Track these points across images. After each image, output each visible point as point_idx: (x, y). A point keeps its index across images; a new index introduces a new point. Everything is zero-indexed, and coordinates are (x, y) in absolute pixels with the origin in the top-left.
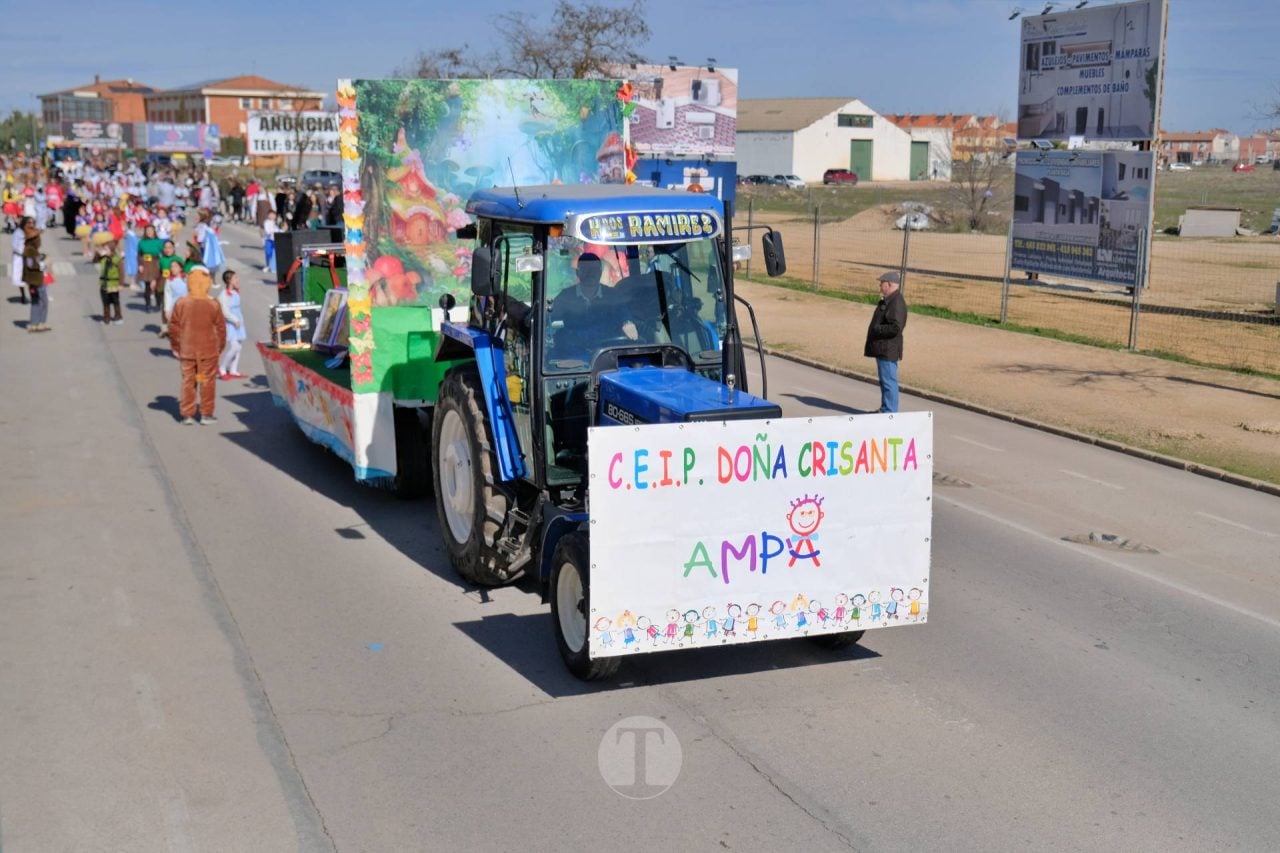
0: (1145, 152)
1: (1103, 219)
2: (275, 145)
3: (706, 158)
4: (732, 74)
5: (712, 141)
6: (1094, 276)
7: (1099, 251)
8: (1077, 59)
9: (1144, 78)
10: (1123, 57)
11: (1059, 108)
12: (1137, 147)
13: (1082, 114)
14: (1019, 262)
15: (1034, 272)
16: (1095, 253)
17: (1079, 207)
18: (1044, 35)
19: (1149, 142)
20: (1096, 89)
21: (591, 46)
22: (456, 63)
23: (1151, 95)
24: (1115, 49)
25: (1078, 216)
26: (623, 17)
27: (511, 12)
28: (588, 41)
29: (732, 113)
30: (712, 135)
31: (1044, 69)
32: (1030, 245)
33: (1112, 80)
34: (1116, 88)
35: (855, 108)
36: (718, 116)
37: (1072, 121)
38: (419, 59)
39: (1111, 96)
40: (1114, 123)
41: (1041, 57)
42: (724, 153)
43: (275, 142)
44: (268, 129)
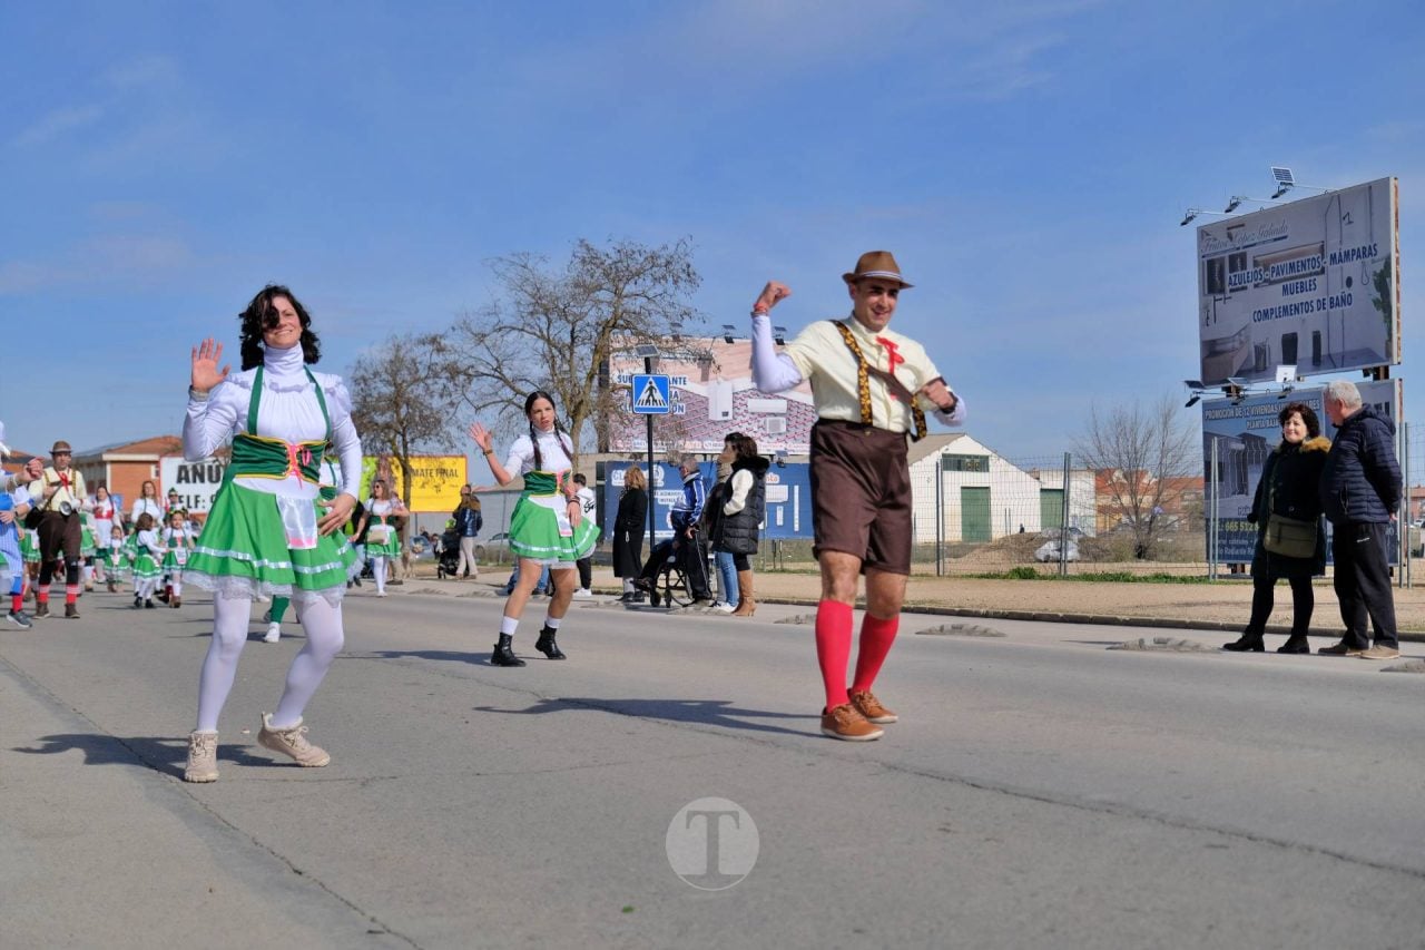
0: (1382, 381)
2: (197, 502)
3: (776, 459)
5: (786, 437)
8: (1278, 271)
9: (1372, 286)
10: (1341, 261)
11: (1256, 339)
12: (1371, 378)
13: (1290, 342)
14: (1217, 551)
15: (1239, 562)
18: (1230, 246)
19: (1386, 369)
20: (1307, 306)
21: (621, 298)
22: (440, 350)
23: (1384, 305)
24: (1329, 252)
26: (662, 261)
27: (513, 255)
28: (617, 293)
30: (783, 429)
31: (1232, 291)
33: (1328, 291)
34: (1334, 303)
35: (964, 446)
36: (791, 403)
37: (1276, 350)
38: (390, 345)
39: (1328, 313)
40: (1336, 349)
41: (1228, 275)
42: (801, 450)
43: (197, 497)
44: (188, 481)
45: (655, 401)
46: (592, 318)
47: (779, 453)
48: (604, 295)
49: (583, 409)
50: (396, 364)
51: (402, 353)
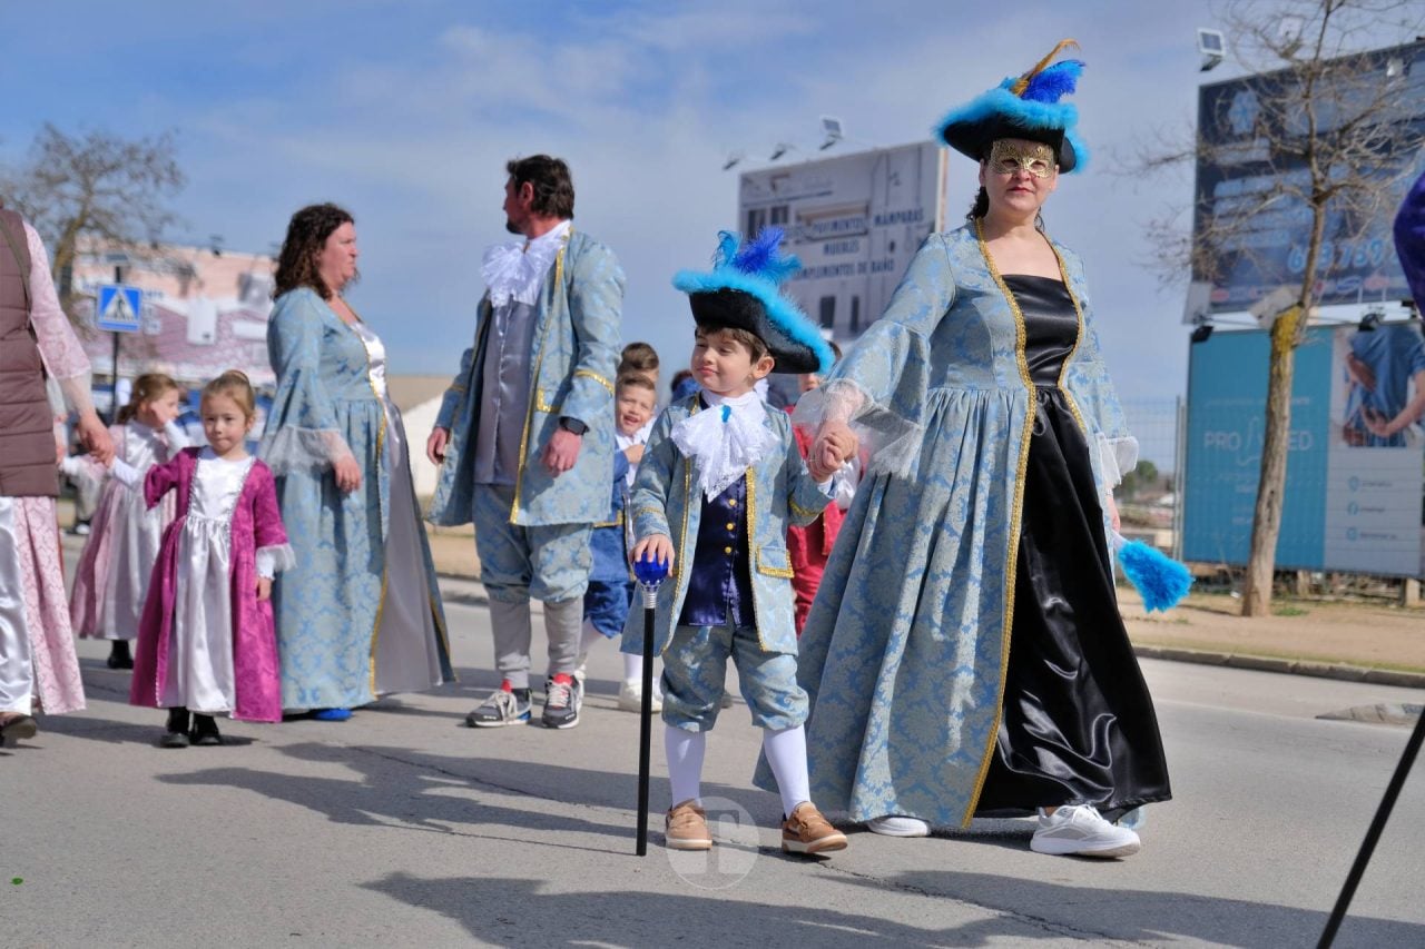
8: (820, 228)
10: (885, 223)
13: (828, 304)
18: (772, 196)
20: (847, 268)
24: (875, 212)
26: (142, 156)
28: (87, 187)
33: (870, 255)
34: (876, 267)
39: (869, 280)
45: (123, 316)
46: (55, 213)
48: (72, 189)
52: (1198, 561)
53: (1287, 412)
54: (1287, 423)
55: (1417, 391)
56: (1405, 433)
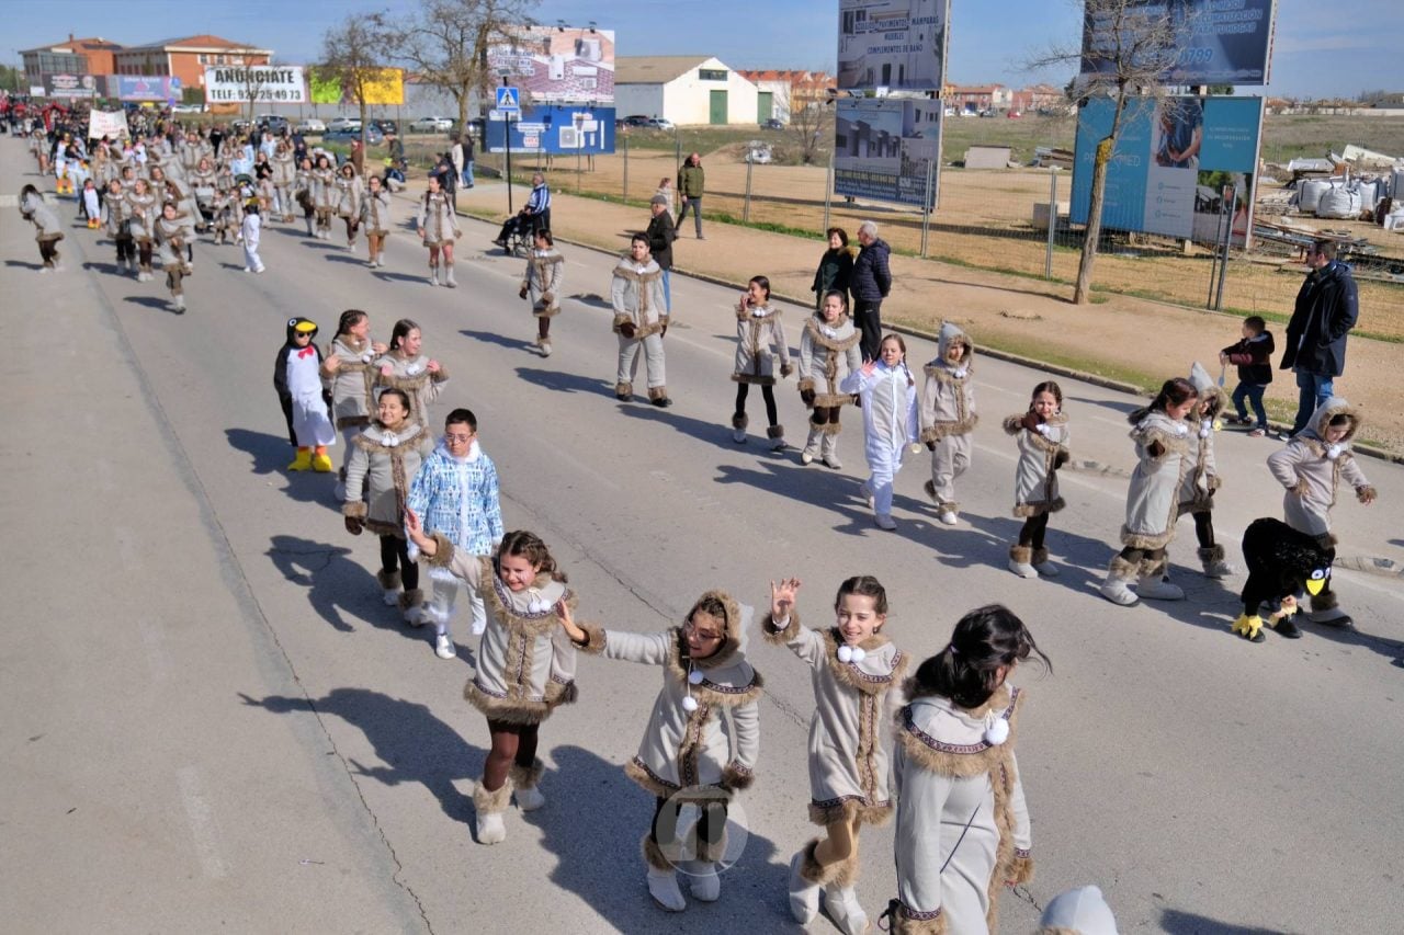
0: (935, 99)
1: (904, 154)
2: (230, 95)
3: (590, 105)
4: (610, 35)
5: (596, 91)
6: (897, 199)
7: (901, 179)
8: (883, 24)
9: (933, 41)
10: (918, 23)
11: (868, 65)
12: (929, 97)
13: (887, 69)
14: (841, 188)
15: (852, 196)
16: (897, 181)
17: (886, 144)
18: (857, 4)
19: (938, 92)
20: (897, 49)
21: (492, 10)
22: (380, 24)
23: (939, 54)
24: (911, 18)
25: (884, 150)
28: (490, 7)
29: (611, 68)
30: (595, 85)
31: (857, 33)
32: (848, 175)
33: (909, 41)
34: (912, 49)
35: (713, 64)
36: (599, 69)
37: (879, 75)
38: (348, 21)
39: (909, 55)
40: (912, 77)
41: (855, 23)
42: (605, 99)
43: (229, 91)
44: (223, 81)
45: (510, 103)
46: (474, 22)
47: (593, 102)
48: (481, 9)
49: (469, 82)
50: (352, 34)
51: (356, 26)
52: (1078, 223)
53: (1102, 196)
54: (1102, 202)
55: (1197, 137)
56: (1189, 160)
